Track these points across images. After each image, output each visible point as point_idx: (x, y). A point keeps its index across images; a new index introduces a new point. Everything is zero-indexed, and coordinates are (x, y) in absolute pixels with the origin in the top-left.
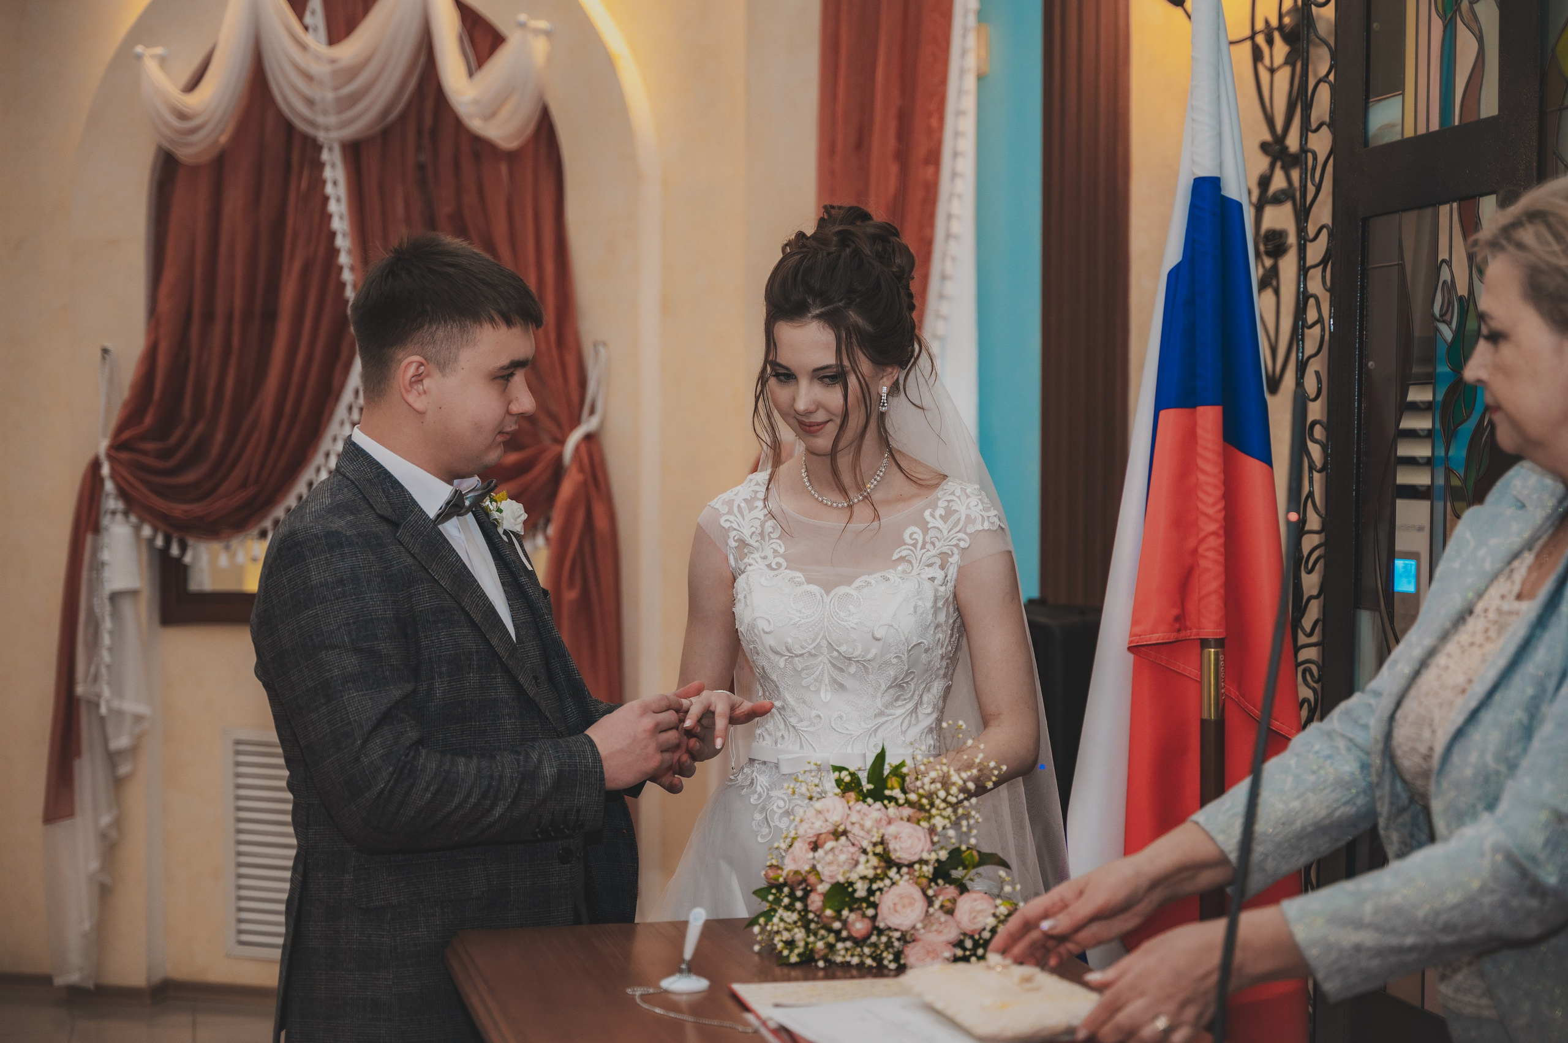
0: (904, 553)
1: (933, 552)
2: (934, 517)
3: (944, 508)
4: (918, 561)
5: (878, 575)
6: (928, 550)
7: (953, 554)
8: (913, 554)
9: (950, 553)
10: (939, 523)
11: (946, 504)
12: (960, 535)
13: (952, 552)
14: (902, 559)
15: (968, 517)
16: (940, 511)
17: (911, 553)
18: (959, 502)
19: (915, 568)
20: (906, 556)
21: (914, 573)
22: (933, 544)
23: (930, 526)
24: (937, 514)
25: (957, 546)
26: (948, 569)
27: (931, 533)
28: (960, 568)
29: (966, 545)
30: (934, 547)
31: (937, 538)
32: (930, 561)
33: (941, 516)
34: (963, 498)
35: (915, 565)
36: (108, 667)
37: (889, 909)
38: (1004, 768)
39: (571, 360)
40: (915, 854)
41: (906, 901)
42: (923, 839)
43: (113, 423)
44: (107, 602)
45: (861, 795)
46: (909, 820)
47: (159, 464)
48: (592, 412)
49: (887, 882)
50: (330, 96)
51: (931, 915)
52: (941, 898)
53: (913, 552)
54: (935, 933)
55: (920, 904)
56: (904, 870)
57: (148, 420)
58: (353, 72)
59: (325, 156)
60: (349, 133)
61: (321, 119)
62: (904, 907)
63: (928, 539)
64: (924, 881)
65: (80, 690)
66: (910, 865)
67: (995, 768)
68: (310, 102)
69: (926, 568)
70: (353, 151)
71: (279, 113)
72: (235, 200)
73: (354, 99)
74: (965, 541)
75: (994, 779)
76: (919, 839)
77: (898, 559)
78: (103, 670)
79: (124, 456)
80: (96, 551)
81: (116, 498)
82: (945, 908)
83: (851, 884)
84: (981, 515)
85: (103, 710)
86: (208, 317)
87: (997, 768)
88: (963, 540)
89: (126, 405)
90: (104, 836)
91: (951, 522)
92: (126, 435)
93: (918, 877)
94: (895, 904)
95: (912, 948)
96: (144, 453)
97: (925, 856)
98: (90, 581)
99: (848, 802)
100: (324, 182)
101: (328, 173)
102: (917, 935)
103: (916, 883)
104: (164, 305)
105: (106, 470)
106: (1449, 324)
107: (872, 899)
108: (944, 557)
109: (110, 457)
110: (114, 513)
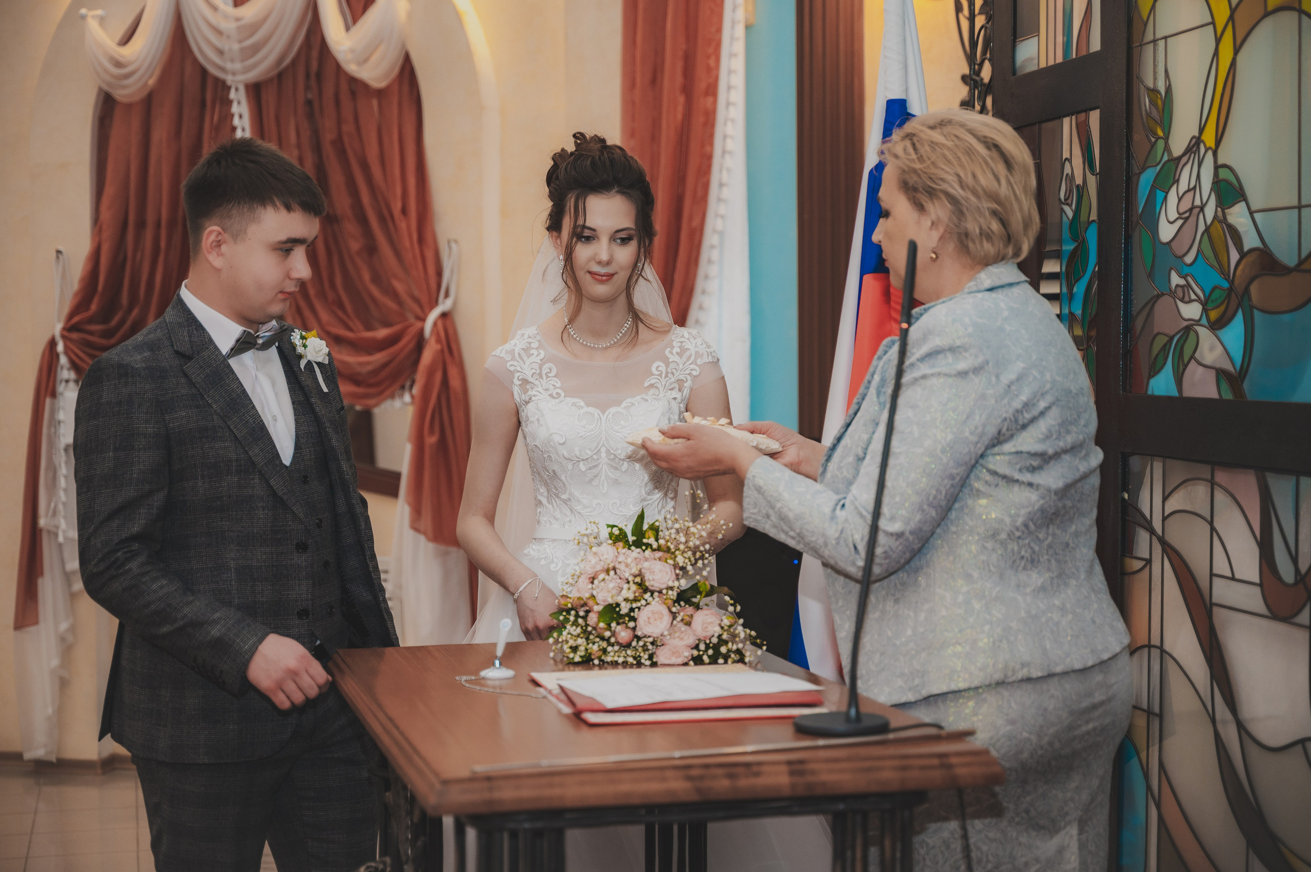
0: (653, 382)
1: (673, 380)
2: (671, 353)
3: (679, 347)
4: (663, 386)
5: (638, 398)
6: (670, 378)
7: (687, 380)
8: (660, 382)
9: (685, 380)
10: (676, 358)
11: (680, 344)
12: (692, 366)
13: (686, 379)
14: (652, 386)
15: (697, 353)
16: (676, 350)
17: (659, 381)
18: (689, 343)
19: (661, 392)
20: (654, 384)
21: (661, 395)
22: (673, 373)
23: (670, 360)
24: (674, 351)
25: (689, 374)
26: (684, 390)
27: (672, 366)
28: (691, 389)
29: (698, 373)
30: (674, 376)
31: (676, 369)
32: (672, 386)
33: (677, 353)
34: (692, 339)
35: (661, 390)
36: (64, 504)
37: (645, 622)
38: (731, 525)
39: (429, 255)
40: (664, 583)
41: (656, 616)
42: (670, 573)
43: (66, 310)
44: (62, 452)
45: (627, 545)
46: (660, 559)
47: (103, 342)
48: (447, 295)
49: (643, 602)
50: (236, 47)
51: (675, 626)
52: (682, 614)
53: (660, 381)
54: (678, 639)
55: (667, 618)
56: (656, 594)
57: (94, 307)
58: (254, 28)
59: (232, 95)
60: (252, 76)
61: (229, 66)
62: (655, 620)
63: (669, 370)
64: (670, 602)
65: (42, 522)
66: (660, 592)
67: (724, 525)
68: (220, 52)
69: (669, 391)
70: (255, 90)
71: (195, 61)
72: (161, 133)
73: (255, 49)
74: (696, 371)
75: (723, 532)
76: (667, 573)
77: (648, 386)
78: (61, 507)
79: (75, 336)
80: (53, 412)
81: (69, 369)
82: (684, 621)
83: (618, 605)
84: (707, 351)
85: (61, 539)
86: (141, 224)
87: (727, 525)
88: (694, 370)
89: (76, 295)
90: (63, 639)
91: (684, 358)
92: (76, 319)
93: (665, 599)
94: (649, 618)
95: (662, 651)
96: (91, 333)
97: (671, 584)
98: (49, 436)
99: (617, 549)
100: (233, 116)
101: (235, 109)
102: (666, 642)
103: (664, 603)
104: (106, 215)
105: (60, 347)
106: (1070, 205)
107: (632, 614)
108: (680, 382)
109: (63, 337)
110: (67, 381)
